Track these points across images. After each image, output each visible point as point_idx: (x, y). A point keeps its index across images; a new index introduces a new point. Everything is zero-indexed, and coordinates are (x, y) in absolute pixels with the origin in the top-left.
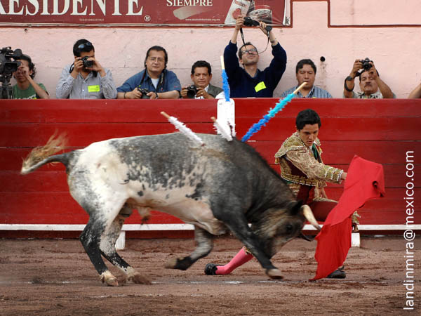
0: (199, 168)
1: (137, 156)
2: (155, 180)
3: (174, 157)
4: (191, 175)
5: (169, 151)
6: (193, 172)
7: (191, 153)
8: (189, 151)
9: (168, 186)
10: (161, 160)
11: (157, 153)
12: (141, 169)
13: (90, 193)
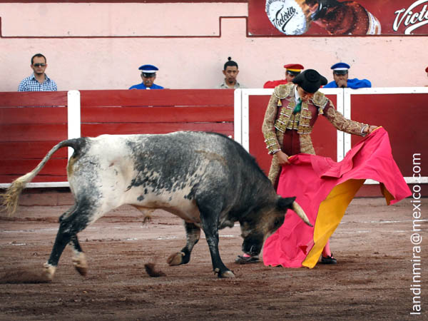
0: (201, 169)
1: (151, 162)
2: (162, 185)
3: (183, 161)
4: (193, 176)
5: (180, 156)
6: (195, 174)
7: (197, 156)
8: (195, 154)
9: (172, 190)
10: (172, 165)
11: (170, 158)
12: (152, 174)
13: (92, 187)
